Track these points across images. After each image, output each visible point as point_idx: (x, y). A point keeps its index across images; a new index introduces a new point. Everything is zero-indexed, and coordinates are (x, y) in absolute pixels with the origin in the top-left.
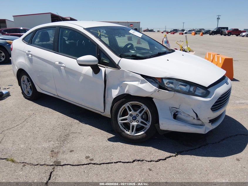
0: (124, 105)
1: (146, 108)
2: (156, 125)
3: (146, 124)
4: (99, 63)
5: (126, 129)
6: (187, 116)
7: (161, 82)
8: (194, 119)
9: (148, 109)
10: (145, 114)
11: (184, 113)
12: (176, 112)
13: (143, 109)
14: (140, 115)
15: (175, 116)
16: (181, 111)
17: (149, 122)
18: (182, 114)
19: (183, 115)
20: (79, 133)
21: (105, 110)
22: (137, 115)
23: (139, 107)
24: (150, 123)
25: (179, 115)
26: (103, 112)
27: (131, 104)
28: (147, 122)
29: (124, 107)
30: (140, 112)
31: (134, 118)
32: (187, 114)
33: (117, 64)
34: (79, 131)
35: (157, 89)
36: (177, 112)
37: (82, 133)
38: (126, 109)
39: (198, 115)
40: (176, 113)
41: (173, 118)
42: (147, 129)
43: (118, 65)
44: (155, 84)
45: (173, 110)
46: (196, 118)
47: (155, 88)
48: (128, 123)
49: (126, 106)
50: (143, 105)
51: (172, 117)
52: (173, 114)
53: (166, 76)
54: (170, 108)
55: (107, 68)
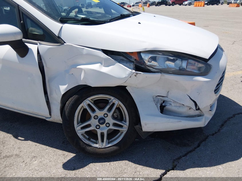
0: (81, 103)
1: (117, 102)
2: (137, 127)
3: (121, 126)
4: (24, 38)
5: (92, 139)
6: (180, 107)
7: (138, 59)
8: (190, 109)
9: (120, 103)
10: (117, 111)
11: (175, 102)
12: (162, 102)
13: (114, 104)
14: (110, 114)
15: (163, 109)
16: (170, 100)
17: (125, 121)
18: (173, 104)
19: (175, 106)
20: (16, 155)
21: (52, 114)
22: (106, 116)
23: (106, 102)
24: (128, 123)
25: (168, 107)
26: (49, 116)
27: (92, 100)
28: (123, 122)
29: (83, 106)
30: (110, 110)
31: (101, 121)
32: (180, 104)
33: (57, 34)
34: (16, 152)
35: (134, 71)
36: (164, 102)
37: (21, 154)
38: (86, 109)
39: (197, 103)
40: (163, 104)
41: (161, 112)
42: (125, 133)
43: (59, 37)
44: (128, 64)
45: (158, 101)
46: (194, 108)
47: (131, 70)
48: (94, 130)
49: (84, 104)
50: (112, 98)
51: (158, 111)
52: (159, 106)
53: (146, 49)
54: (153, 97)
55: (40, 44)
